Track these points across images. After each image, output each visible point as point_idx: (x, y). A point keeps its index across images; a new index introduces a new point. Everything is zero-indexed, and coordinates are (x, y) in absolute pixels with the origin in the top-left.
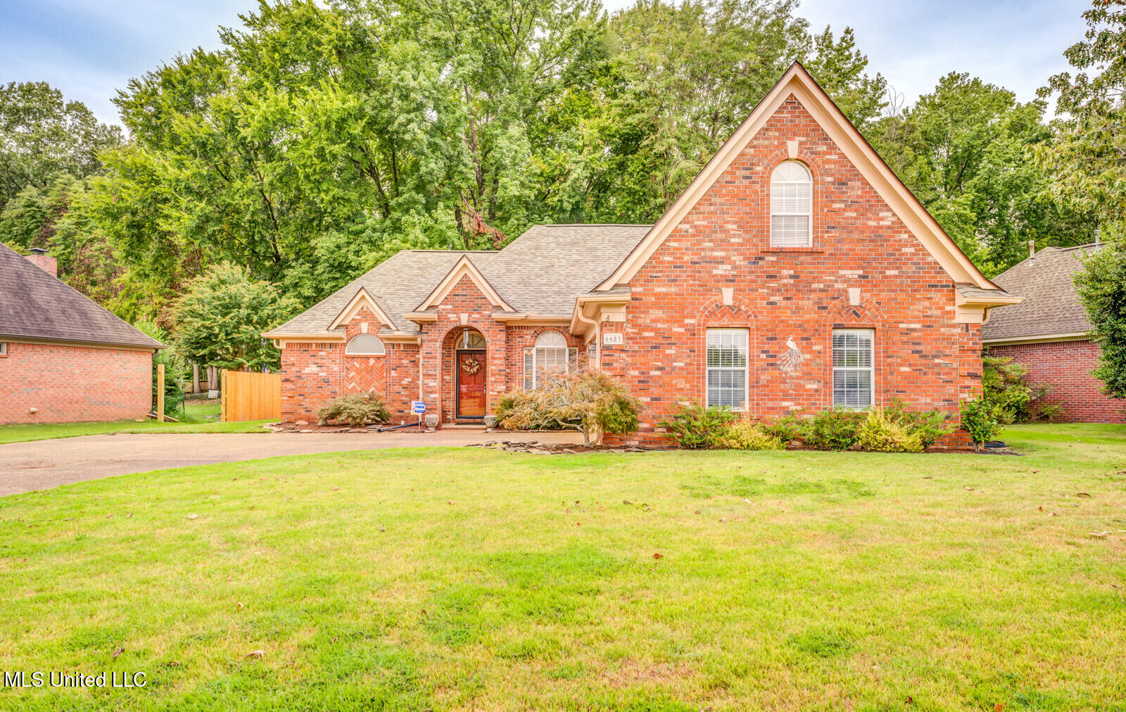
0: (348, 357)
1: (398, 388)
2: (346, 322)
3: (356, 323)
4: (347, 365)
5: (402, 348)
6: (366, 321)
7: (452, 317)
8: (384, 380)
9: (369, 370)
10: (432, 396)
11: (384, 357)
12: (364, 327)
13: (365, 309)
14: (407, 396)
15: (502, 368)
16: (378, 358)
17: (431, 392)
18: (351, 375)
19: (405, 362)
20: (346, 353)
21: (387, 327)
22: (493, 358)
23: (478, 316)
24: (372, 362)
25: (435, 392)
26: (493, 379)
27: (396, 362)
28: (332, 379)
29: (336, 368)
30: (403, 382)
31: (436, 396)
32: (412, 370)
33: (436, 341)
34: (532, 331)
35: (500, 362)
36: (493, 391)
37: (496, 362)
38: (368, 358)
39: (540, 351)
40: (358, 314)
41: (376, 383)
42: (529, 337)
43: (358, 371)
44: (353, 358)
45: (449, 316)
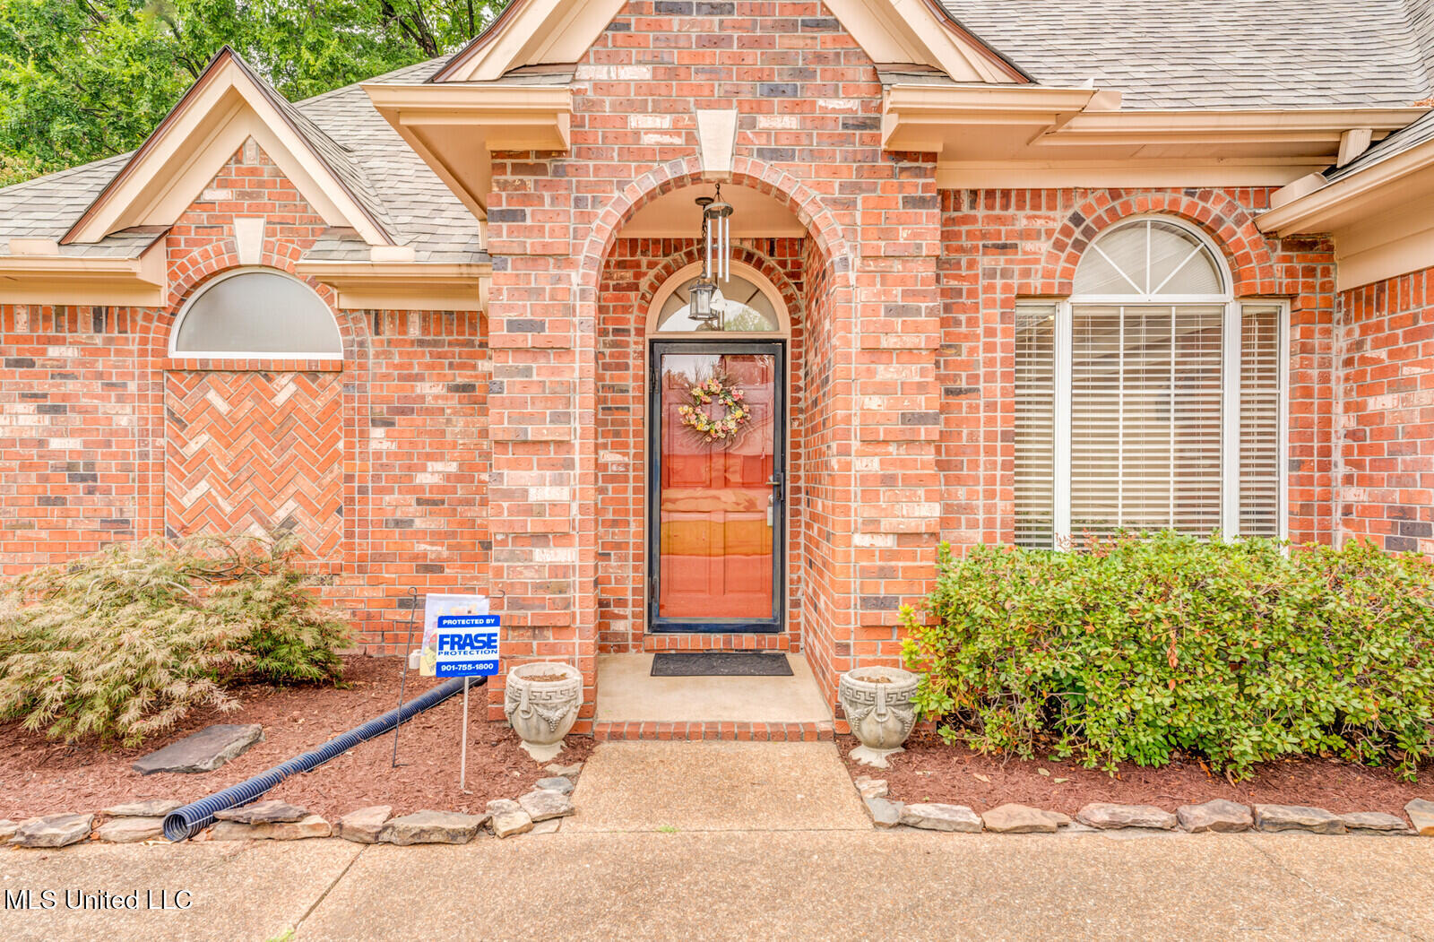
0: (177, 370)
1: (396, 503)
2: (168, 213)
3: (215, 220)
4: (173, 402)
5: (414, 331)
6: (255, 212)
7: (651, 126)
8: (338, 469)
9: (277, 427)
10: (544, 556)
11: (338, 370)
12: (249, 238)
13: (250, 159)
14: (437, 537)
15: (922, 404)
16: (312, 372)
17: (541, 538)
18: (193, 447)
19: (430, 389)
20: (174, 354)
21: (350, 236)
22: (874, 352)
23: (790, 122)
24: (285, 389)
25: (563, 538)
26: (873, 465)
27: (391, 390)
28: (106, 466)
29: (125, 418)
30: (423, 479)
31: (566, 555)
32: (459, 427)
33: (564, 259)
34: (1061, 217)
35: (912, 373)
36: (872, 527)
37: (887, 372)
38: (266, 373)
39: (1094, 327)
40: (220, 181)
41: (304, 484)
42: (1045, 246)
43: (225, 431)
44: (202, 371)
45: (636, 121)
